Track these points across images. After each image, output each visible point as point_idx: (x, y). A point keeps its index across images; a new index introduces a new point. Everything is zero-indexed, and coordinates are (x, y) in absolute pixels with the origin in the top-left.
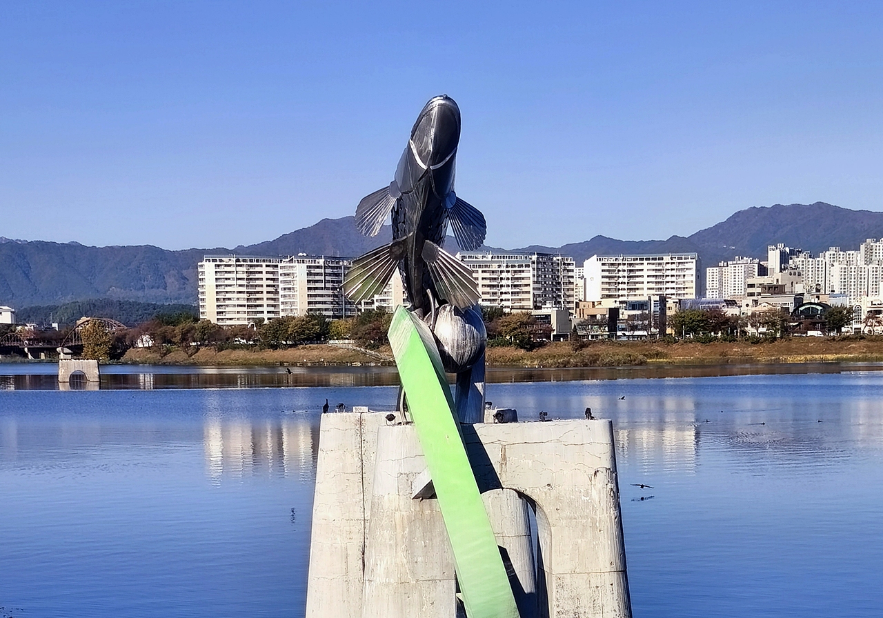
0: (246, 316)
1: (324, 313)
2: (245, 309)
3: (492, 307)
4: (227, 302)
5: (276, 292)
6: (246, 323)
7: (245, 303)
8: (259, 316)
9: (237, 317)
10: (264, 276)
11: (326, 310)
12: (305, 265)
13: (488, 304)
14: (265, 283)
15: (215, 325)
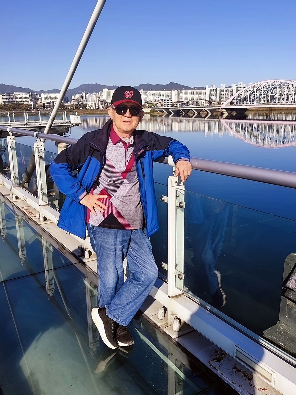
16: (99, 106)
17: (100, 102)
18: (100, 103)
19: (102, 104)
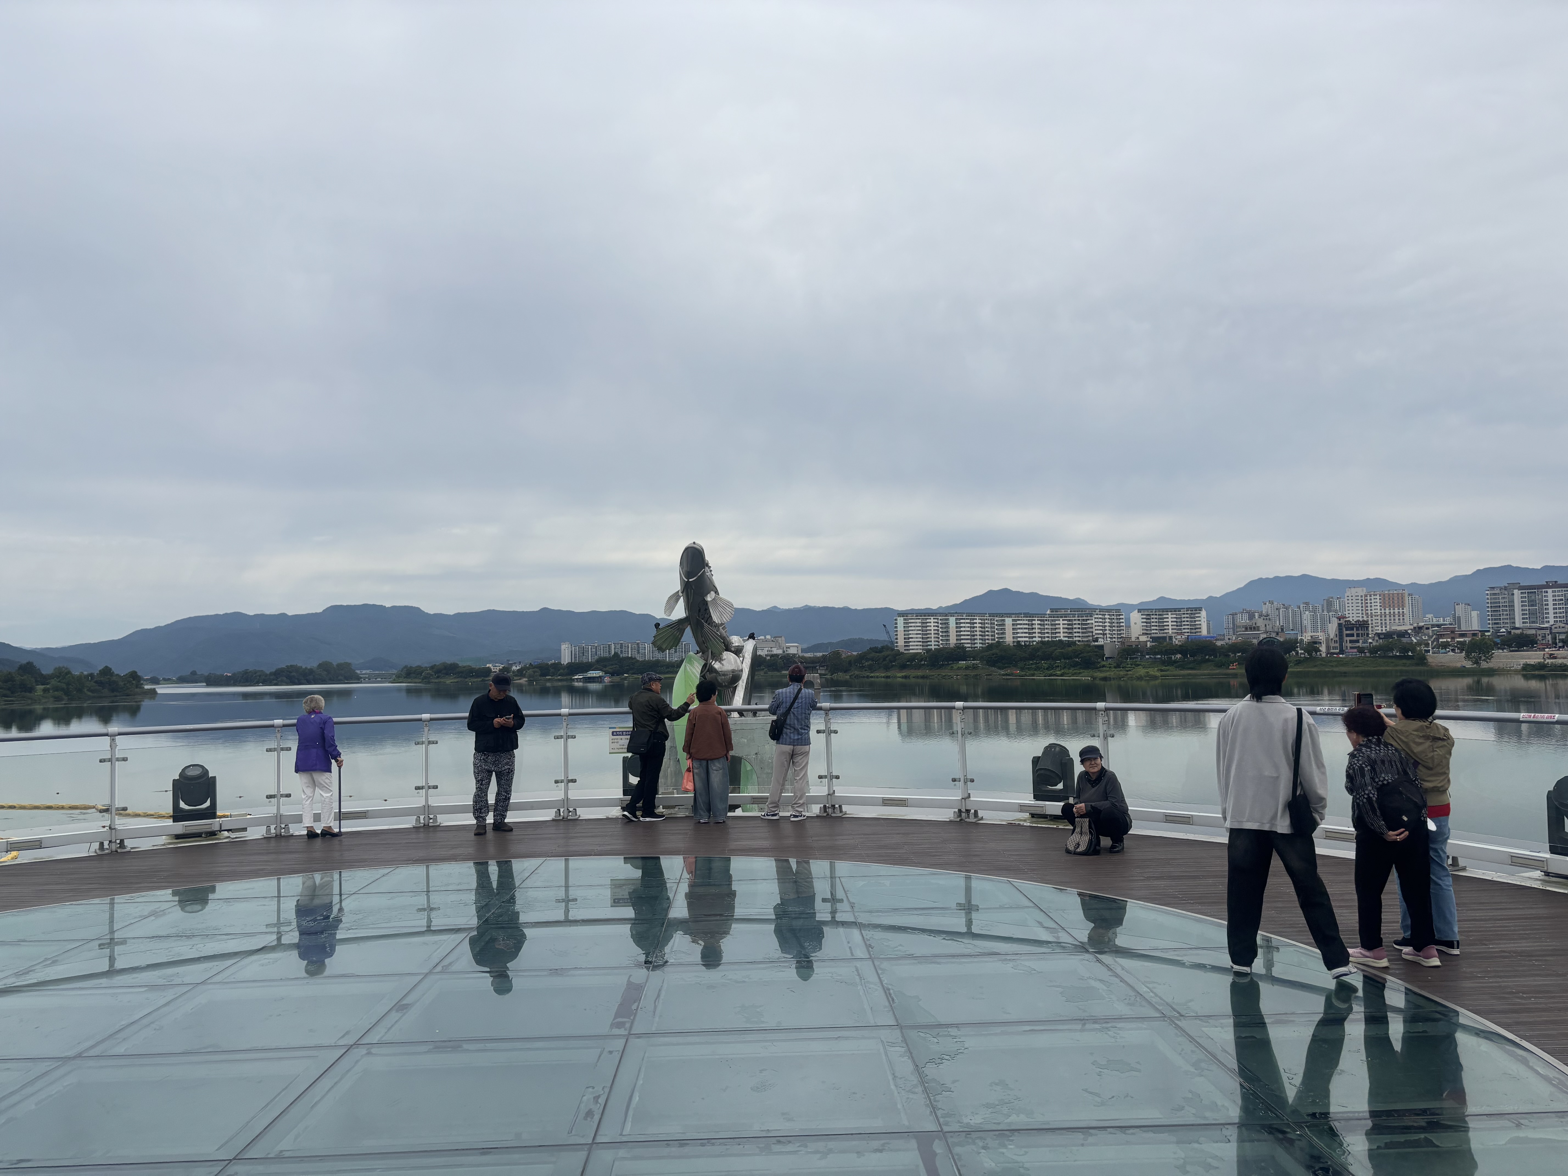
0: (921, 647)
1: (966, 645)
2: (921, 643)
3: (1068, 641)
4: (910, 640)
5: (938, 634)
6: (921, 651)
7: (921, 640)
8: (929, 647)
9: (916, 648)
10: (932, 624)
11: (967, 643)
12: (955, 618)
13: (1066, 639)
14: (932, 628)
15: (902, 653)
16: (1341, 645)
17: (1345, 632)
18: (1347, 635)
19: (1355, 638)
